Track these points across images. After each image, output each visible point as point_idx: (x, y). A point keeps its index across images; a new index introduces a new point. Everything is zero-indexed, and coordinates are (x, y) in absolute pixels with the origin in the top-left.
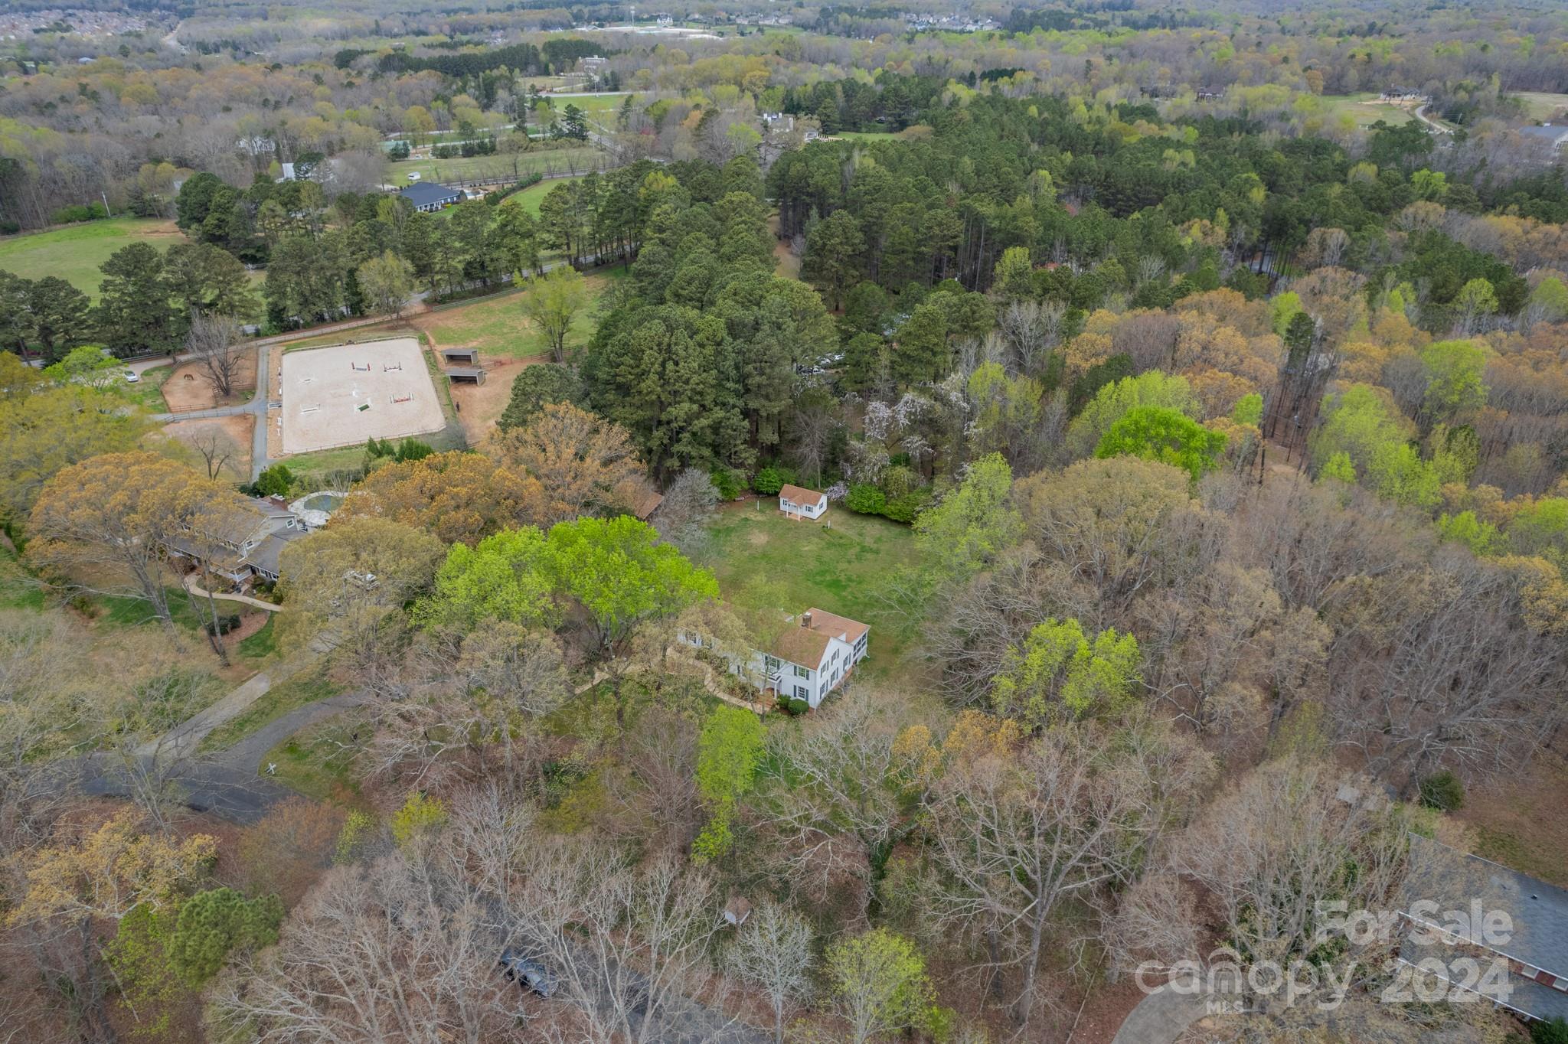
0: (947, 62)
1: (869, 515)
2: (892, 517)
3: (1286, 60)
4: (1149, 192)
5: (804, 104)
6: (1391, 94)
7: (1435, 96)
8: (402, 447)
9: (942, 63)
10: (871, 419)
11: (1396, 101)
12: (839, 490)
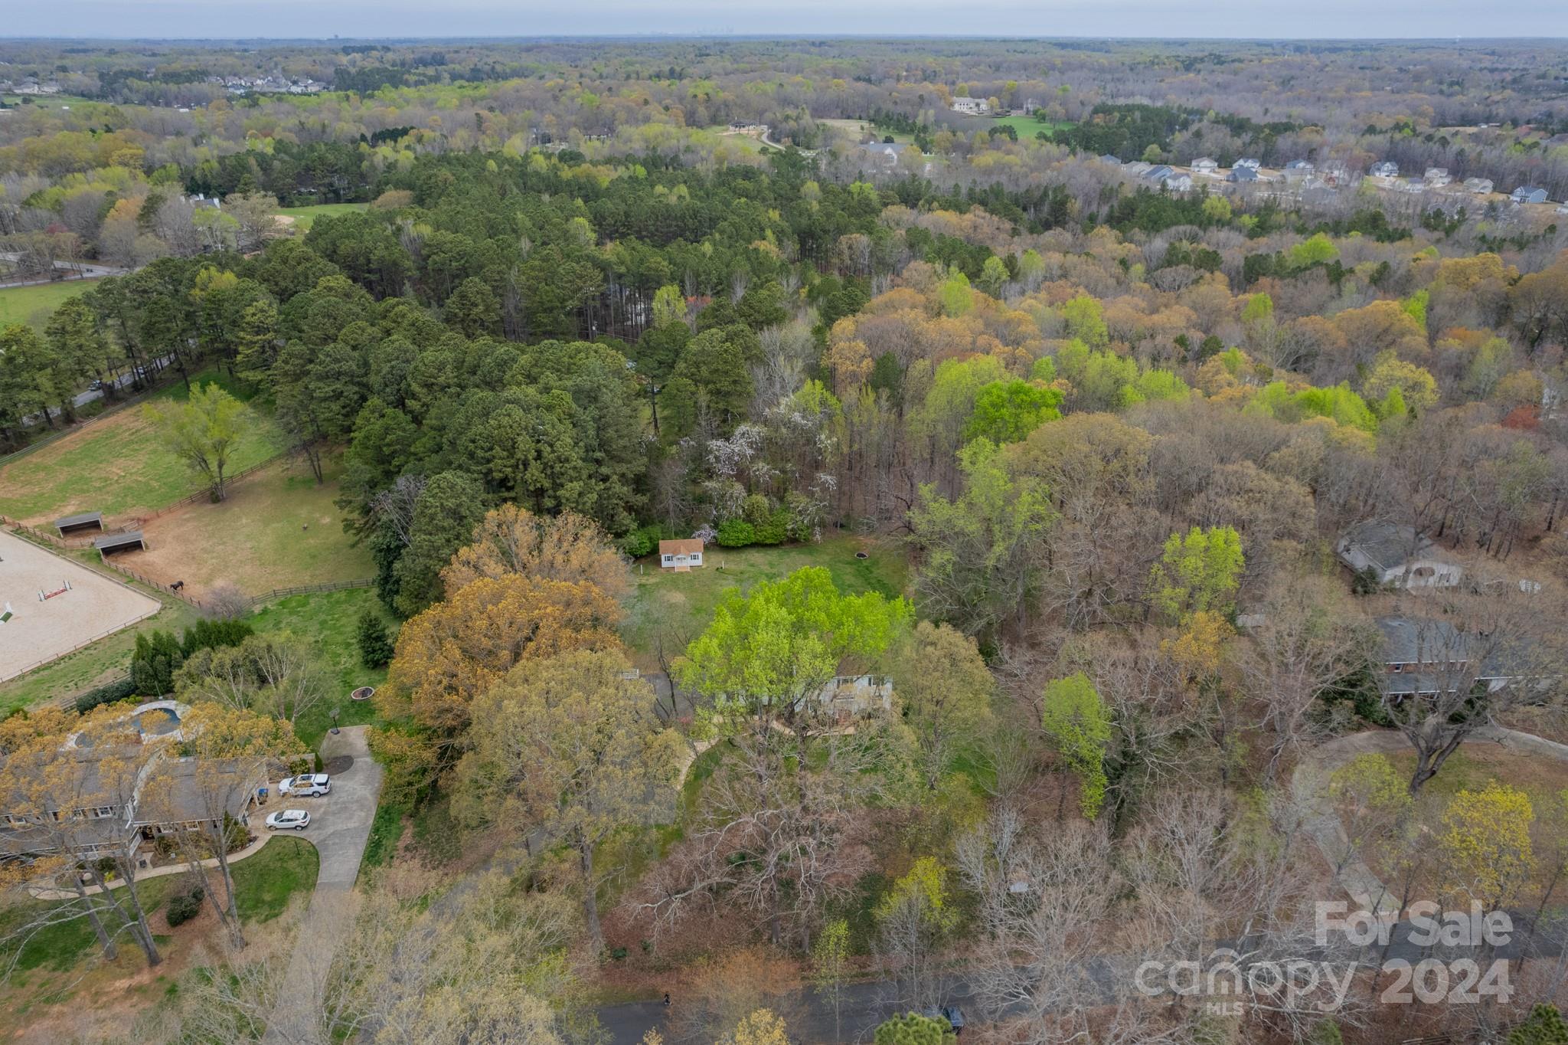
0: (324, 126)
1: (745, 546)
2: (768, 542)
3: (646, 102)
4: (670, 226)
5: (214, 183)
6: (738, 125)
7: (773, 126)
8: (188, 633)
9: (320, 128)
10: (716, 457)
11: (744, 131)
12: (706, 533)
